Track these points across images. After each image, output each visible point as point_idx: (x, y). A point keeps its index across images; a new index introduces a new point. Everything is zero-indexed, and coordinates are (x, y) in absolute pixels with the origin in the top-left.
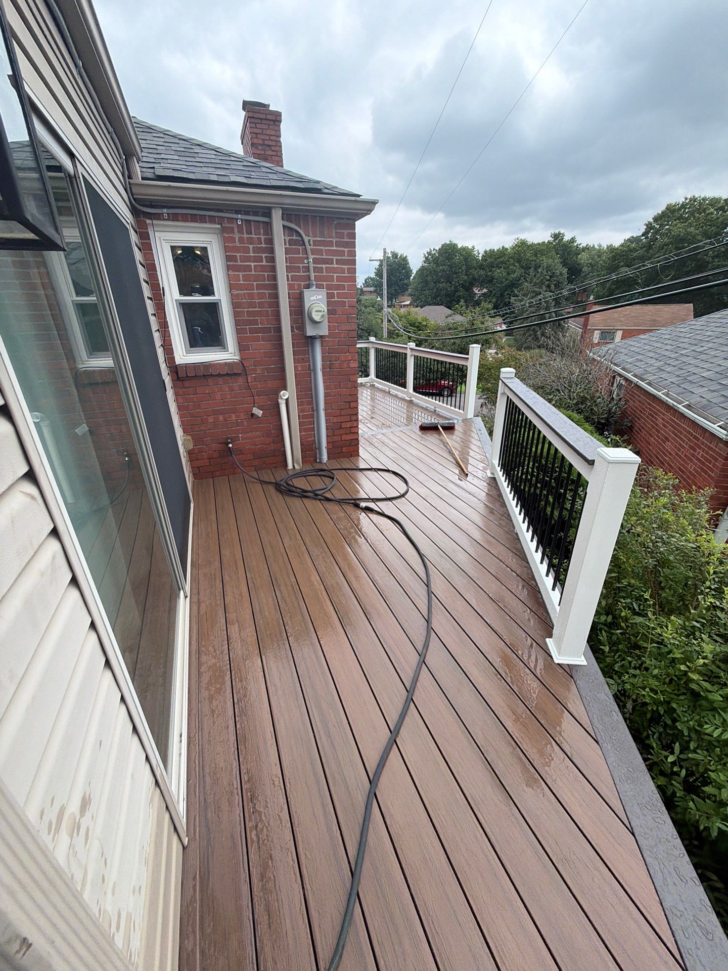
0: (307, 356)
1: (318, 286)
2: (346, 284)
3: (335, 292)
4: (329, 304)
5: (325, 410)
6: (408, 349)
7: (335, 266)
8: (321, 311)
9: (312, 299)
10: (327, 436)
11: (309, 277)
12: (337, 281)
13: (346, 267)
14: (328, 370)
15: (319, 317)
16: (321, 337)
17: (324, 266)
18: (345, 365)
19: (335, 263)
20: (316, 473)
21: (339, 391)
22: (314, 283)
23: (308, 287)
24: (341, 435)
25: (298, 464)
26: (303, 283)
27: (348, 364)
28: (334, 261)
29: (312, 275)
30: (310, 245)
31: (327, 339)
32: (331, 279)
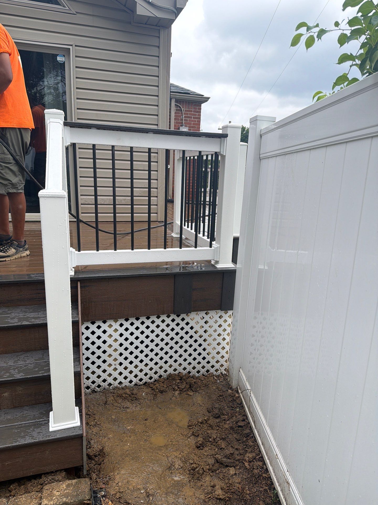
1: (186, 126)
2: (196, 126)
3: (192, 129)
7: (193, 119)
9: (183, 130)
11: (182, 122)
13: (197, 120)
17: (188, 119)
22: (184, 125)
23: (182, 126)
26: (180, 125)
28: (192, 117)
29: (184, 122)
30: (184, 111)
32: (191, 124)
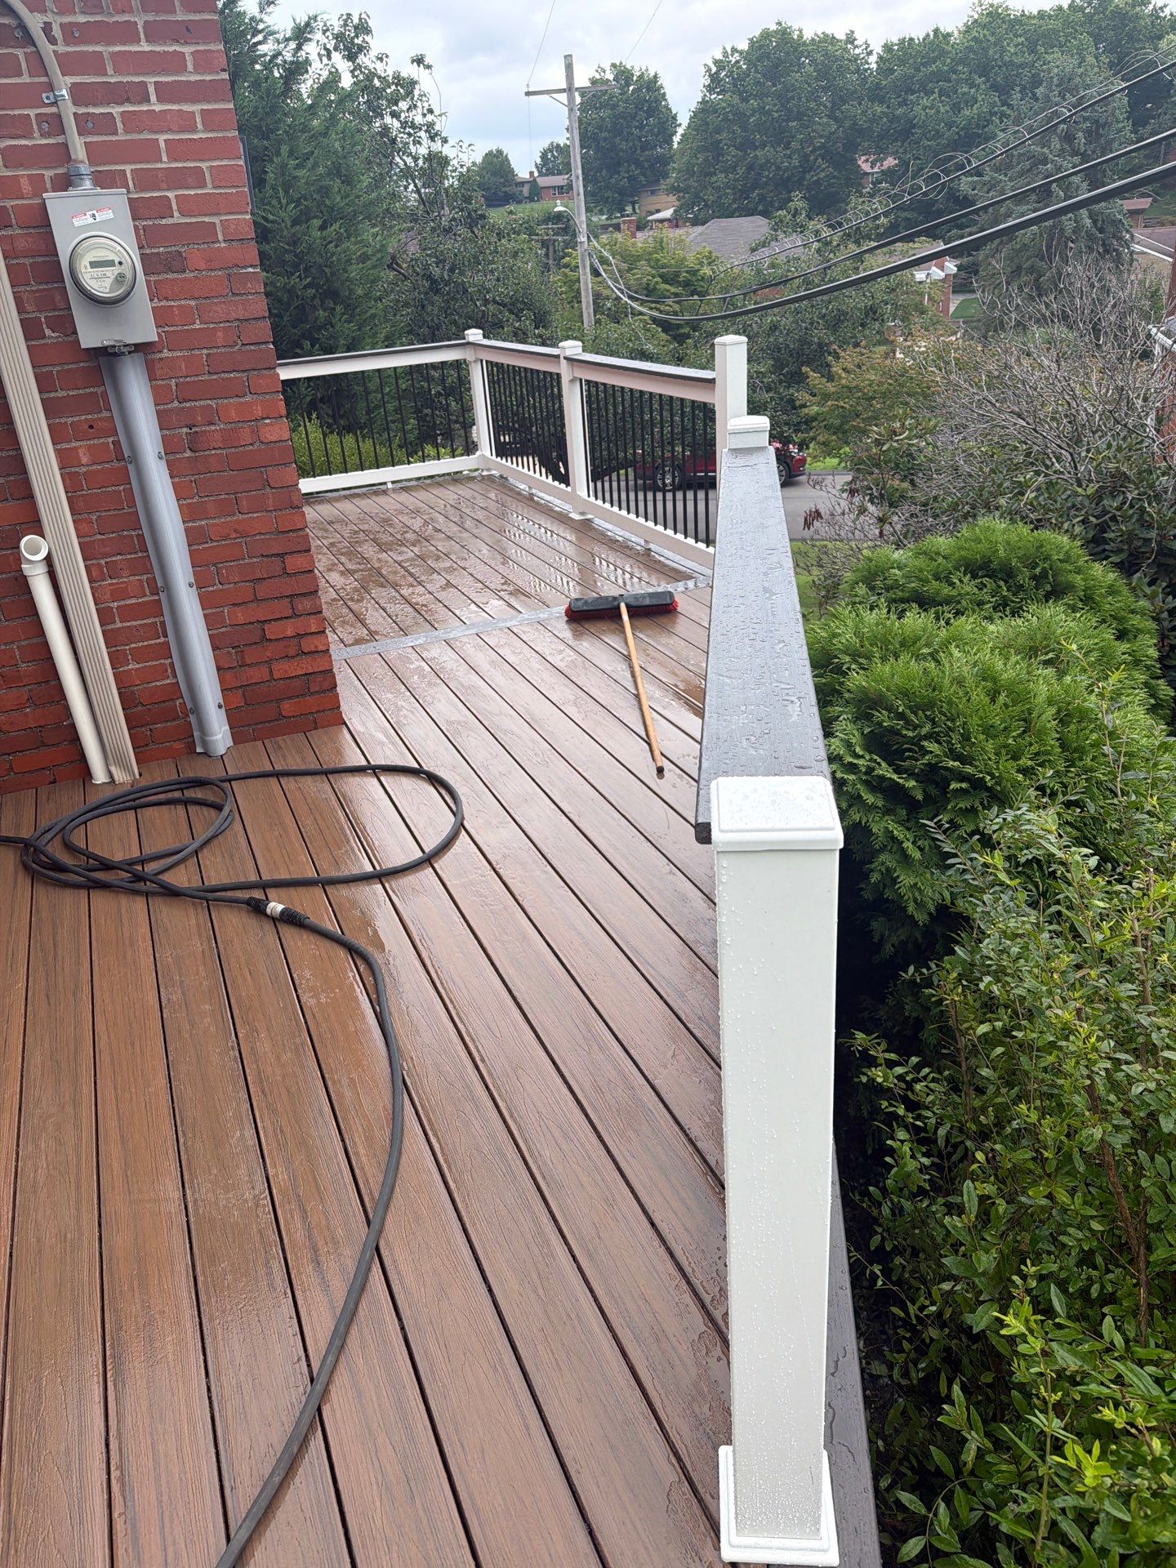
0: (105, 414)
1: (103, 181)
2: (204, 165)
3: (171, 195)
4: (145, 237)
5: (200, 583)
6: (563, 362)
7: (158, 108)
8: (111, 263)
9: (77, 222)
10: (219, 669)
11: (65, 149)
12: (172, 159)
13: (196, 108)
14: (188, 454)
15: (108, 283)
16: (140, 348)
17: (116, 110)
18: (246, 436)
19: (153, 98)
20: (177, 794)
21: (239, 522)
22: (84, 169)
23: (65, 183)
24: (269, 662)
25: (126, 768)
26: (48, 174)
27: (255, 432)
28: (151, 89)
29: (79, 150)
30: (53, 41)
31: (166, 354)
32: (150, 151)
